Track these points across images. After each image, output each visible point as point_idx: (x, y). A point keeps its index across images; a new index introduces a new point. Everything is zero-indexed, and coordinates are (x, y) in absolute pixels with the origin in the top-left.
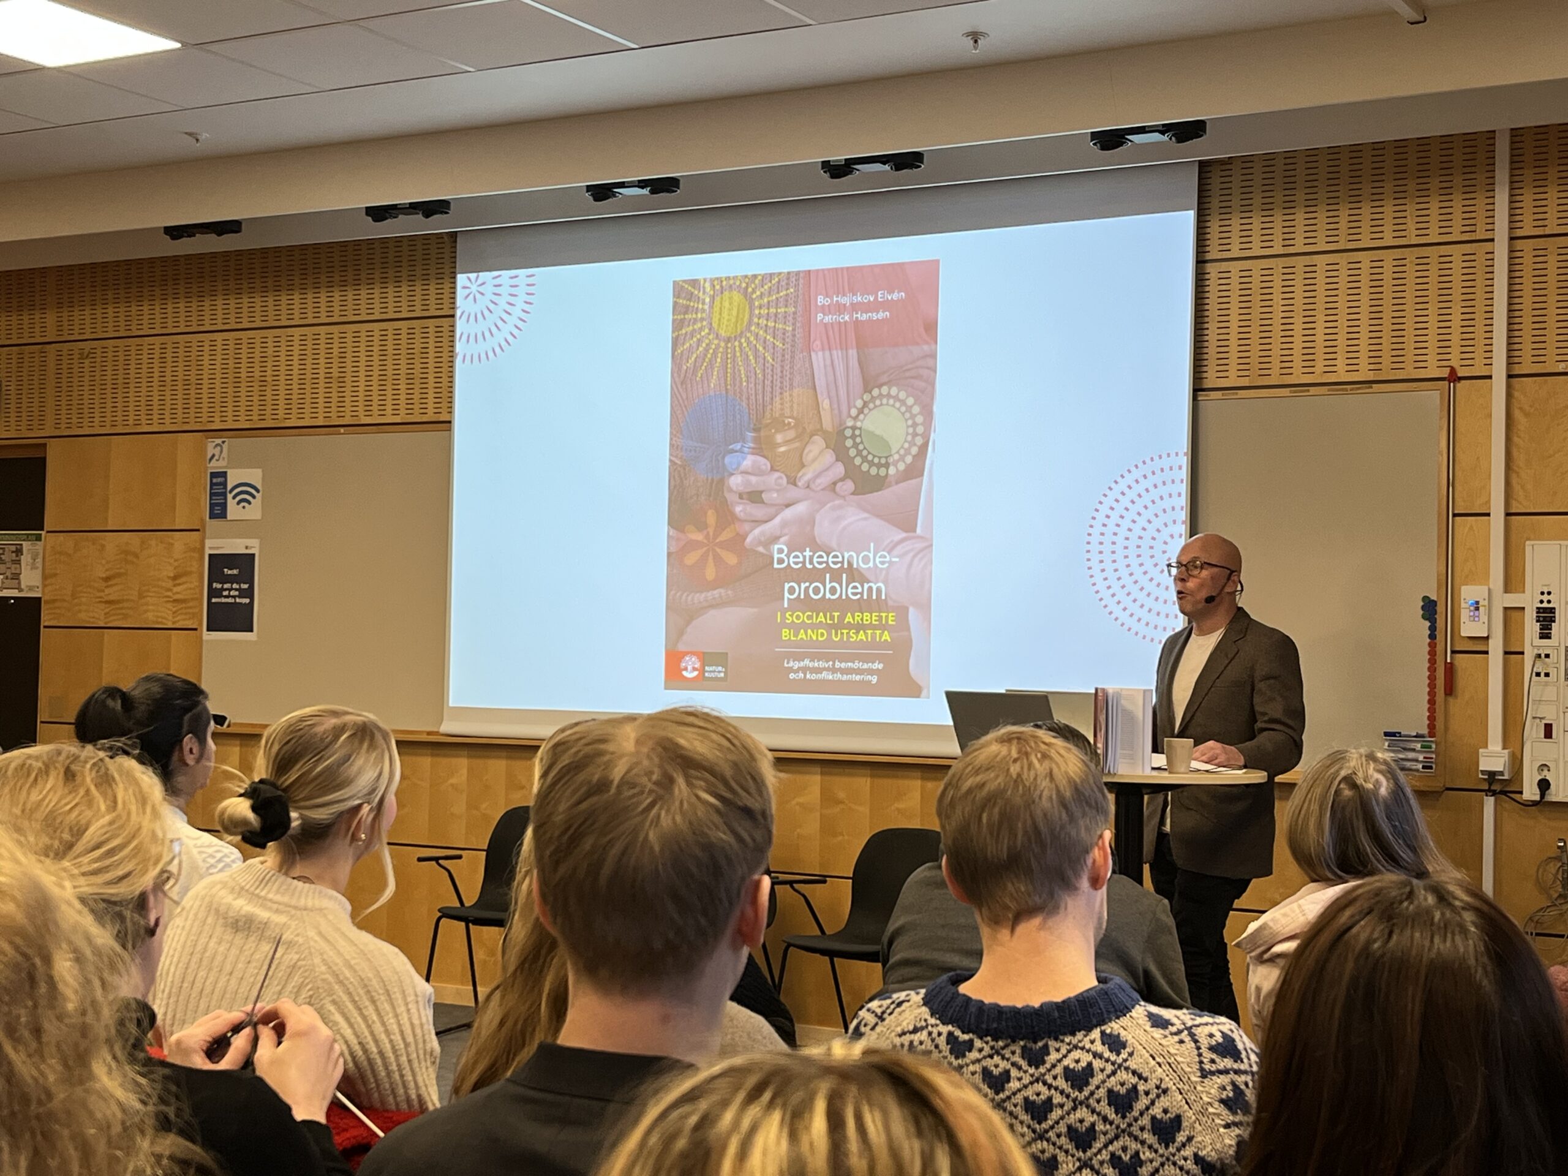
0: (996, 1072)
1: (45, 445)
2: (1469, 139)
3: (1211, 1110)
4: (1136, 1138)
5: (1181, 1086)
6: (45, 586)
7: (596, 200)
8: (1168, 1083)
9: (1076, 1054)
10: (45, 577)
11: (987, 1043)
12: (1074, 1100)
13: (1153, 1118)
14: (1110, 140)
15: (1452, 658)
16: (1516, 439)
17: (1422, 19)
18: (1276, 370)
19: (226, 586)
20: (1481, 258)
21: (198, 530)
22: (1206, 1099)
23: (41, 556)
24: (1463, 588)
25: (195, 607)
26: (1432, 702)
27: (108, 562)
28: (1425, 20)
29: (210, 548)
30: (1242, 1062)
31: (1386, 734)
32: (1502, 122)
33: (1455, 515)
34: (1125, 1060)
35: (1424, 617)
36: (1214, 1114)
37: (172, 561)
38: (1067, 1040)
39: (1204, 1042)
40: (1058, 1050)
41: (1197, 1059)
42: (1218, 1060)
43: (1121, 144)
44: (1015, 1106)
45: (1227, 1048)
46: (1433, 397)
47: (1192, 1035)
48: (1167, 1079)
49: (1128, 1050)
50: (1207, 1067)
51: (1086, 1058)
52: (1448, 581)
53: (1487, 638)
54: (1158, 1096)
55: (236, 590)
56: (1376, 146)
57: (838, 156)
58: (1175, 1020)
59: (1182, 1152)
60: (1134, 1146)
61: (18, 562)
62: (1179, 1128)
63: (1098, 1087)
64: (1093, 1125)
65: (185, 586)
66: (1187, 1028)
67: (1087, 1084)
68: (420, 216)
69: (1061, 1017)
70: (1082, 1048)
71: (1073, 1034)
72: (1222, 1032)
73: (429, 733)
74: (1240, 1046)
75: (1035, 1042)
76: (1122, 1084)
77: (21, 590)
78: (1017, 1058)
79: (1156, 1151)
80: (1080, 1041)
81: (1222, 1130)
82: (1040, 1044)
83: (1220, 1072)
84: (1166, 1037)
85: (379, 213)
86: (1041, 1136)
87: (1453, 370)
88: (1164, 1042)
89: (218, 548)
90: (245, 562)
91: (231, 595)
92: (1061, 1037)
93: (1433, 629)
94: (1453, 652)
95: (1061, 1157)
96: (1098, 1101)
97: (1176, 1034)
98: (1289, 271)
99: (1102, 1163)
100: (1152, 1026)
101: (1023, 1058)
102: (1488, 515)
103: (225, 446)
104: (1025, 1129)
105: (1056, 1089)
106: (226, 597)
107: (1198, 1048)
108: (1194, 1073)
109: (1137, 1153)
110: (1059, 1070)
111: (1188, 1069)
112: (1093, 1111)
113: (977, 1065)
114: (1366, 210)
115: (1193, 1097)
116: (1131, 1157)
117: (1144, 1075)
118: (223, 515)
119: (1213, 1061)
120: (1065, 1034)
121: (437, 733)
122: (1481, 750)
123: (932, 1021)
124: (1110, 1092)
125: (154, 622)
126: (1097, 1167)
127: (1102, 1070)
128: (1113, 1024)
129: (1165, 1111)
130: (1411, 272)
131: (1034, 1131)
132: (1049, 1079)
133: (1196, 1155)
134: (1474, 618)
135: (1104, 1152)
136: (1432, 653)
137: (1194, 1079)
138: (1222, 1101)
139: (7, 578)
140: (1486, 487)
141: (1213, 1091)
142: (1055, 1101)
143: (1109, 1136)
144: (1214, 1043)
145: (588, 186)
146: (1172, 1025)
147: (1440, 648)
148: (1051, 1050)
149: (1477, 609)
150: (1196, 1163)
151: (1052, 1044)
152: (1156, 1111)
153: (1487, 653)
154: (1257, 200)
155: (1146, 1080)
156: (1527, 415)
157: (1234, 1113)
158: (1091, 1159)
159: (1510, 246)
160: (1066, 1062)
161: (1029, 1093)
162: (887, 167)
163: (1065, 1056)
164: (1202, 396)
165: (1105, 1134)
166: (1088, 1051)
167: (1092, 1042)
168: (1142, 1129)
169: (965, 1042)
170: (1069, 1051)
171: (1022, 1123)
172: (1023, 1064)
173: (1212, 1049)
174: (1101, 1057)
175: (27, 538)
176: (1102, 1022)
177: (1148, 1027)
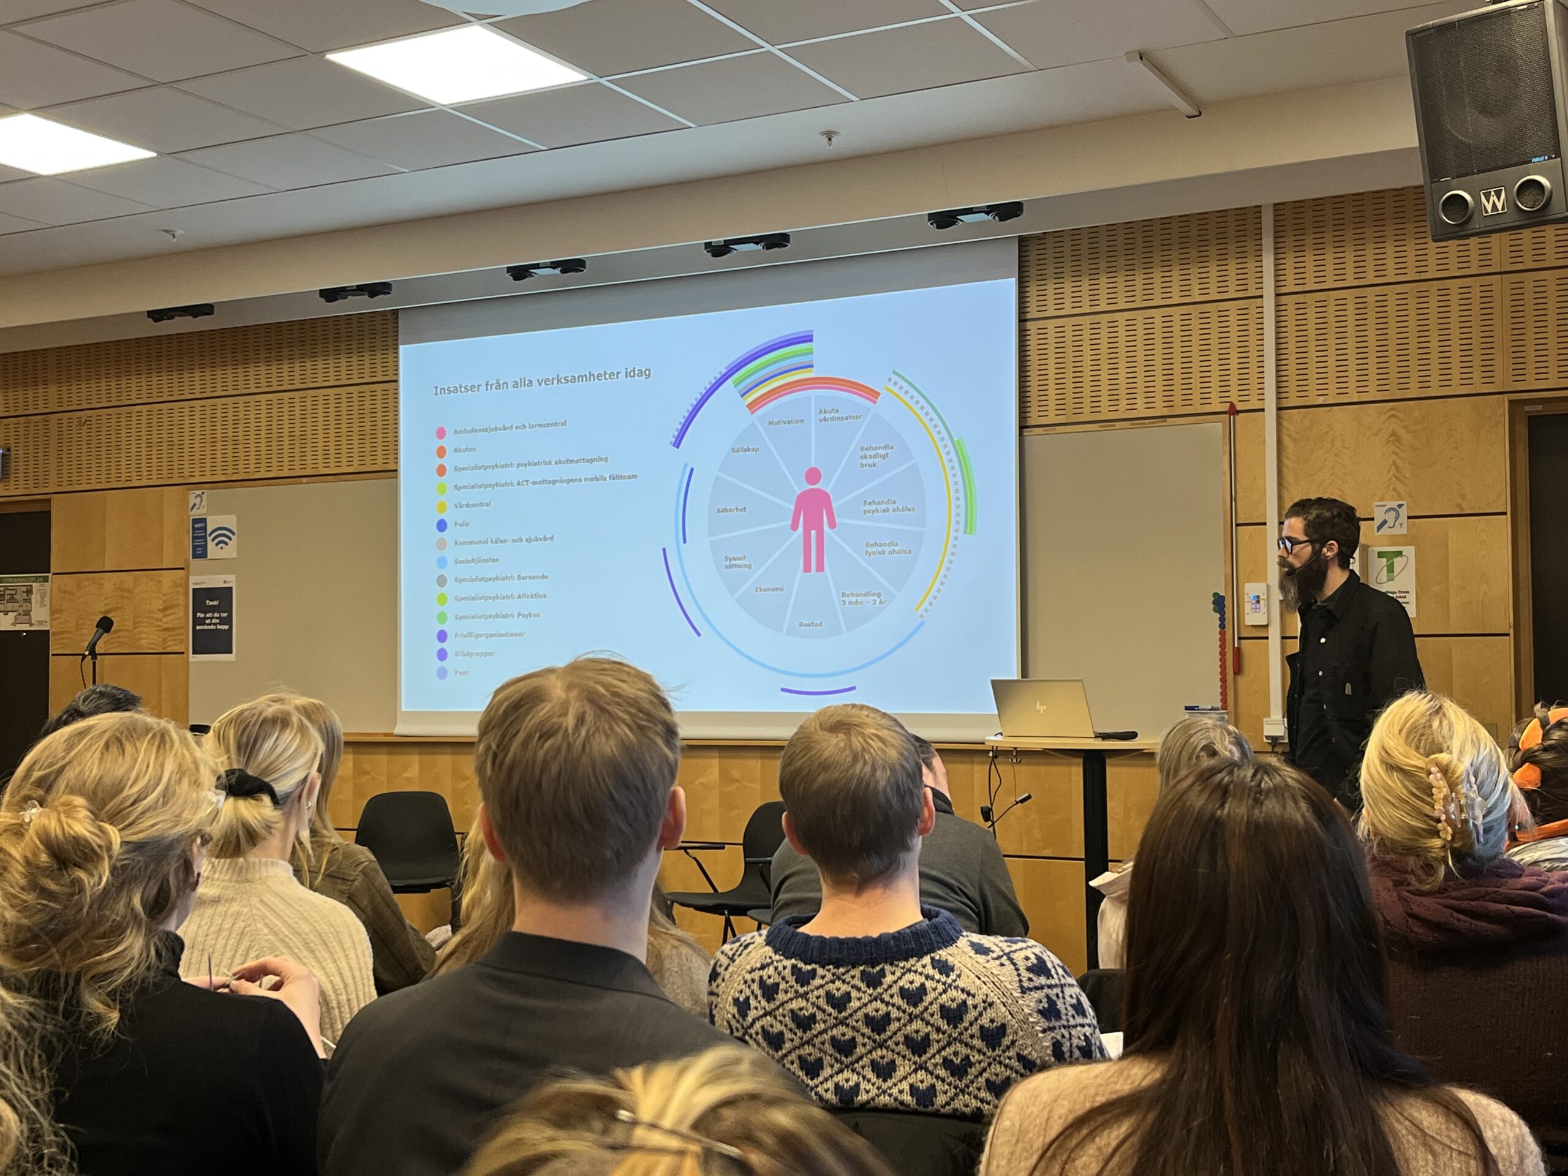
0: (837, 994)
1: (49, 500)
2: (1240, 211)
3: (1031, 1020)
4: (967, 1045)
5: (1004, 1000)
6: (52, 620)
7: (516, 279)
8: (993, 997)
9: (909, 977)
10: (53, 613)
11: (829, 971)
12: (910, 1015)
13: (982, 1027)
14: (944, 220)
15: (1238, 643)
16: (1285, 461)
17: (1197, 113)
18: (1087, 409)
19: (208, 615)
20: (1253, 311)
21: (183, 569)
22: (1027, 1010)
23: (48, 595)
24: (1246, 585)
25: (183, 634)
26: (1223, 680)
27: (106, 599)
28: (1200, 113)
29: (194, 584)
30: (1053, 978)
31: (1187, 708)
32: (1267, 197)
33: (1237, 525)
34: (954, 981)
35: (1214, 610)
36: (1033, 1022)
37: (161, 595)
38: (901, 964)
39: (1022, 965)
40: (893, 973)
41: (1017, 979)
42: (1035, 978)
43: (954, 224)
44: (857, 1021)
45: (1040, 968)
46: (1216, 428)
47: (1011, 960)
48: (992, 994)
49: (957, 972)
50: (1026, 984)
51: (919, 980)
52: (1234, 582)
53: (1266, 626)
54: (985, 1009)
55: (217, 618)
56: (1163, 221)
57: (718, 239)
58: (994, 948)
59: (1007, 1054)
60: (964, 1051)
61: (29, 601)
62: (1004, 1034)
63: (931, 1004)
64: (928, 1035)
65: (171, 617)
66: (1005, 954)
67: (922, 1000)
68: (366, 296)
69: (897, 946)
70: (916, 972)
71: (907, 960)
72: (1036, 955)
73: (386, 735)
74: (1050, 965)
75: (873, 967)
76: (953, 1000)
77: (31, 625)
78: (857, 982)
79: (984, 1054)
80: (912, 966)
81: (1041, 1035)
82: (878, 968)
83: (1037, 988)
84: (988, 961)
85: (330, 295)
86: (881, 1045)
87: (1232, 405)
88: (987, 965)
89: (200, 584)
90: (224, 595)
91: (212, 623)
92: (896, 963)
93: (1222, 619)
94: (1240, 638)
95: (899, 1061)
96: (932, 1015)
97: (997, 959)
98: (1095, 327)
99: (935, 1065)
100: (976, 953)
101: (863, 981)
102: (1265, 524)
103: (204, 496)
104: (866, 1040)
105: (893, 1005)
106: (208, 624)
107: (1017, 970)
108: (1015, 990)
109: (967, 1057)
110: (895, 990)
111: (1009, 987)
112: (928, 1023)
113: (821, 990)
114: (1157, 275)
115: (1015, 1010)
116: (962, 1060)
117: (972, 992)
118: (204, 555)
119: (1030, 980)
120: (900, 960)
121: (392, 735)
122: (1265, 719)
123: (777, 957)
124: (942, 1007)
125: (147, 648)
126: (931, 1068)
127: (934, 990)
128: (940, 952)
129: (992, 1021)
130: (1195, 324)
131: (874, 1041)
132: (887, 998)
133: (1018, 1055)
134: (1256, 610)
135: (937, 1056)
136: (1223, 640)
137: (1015, 994)
138: (1039, 1012)
139: (20, 614)
140: (1262, 501)
141: (1032, 1004)
142: (893, 1016)
143: (941, 1043)
144: (1030, 964)
145: (508, 268)
146: (993, 952)
147: (1229, 636)
148: (887, 973)
149: (1258, 602)
150: (1019, 1061)
151: (888, 968)
152: (984, 1021)
153: (1267, 638)
154: (1067, 268)
155: (974, 996)
156: (1294, 440)
157: (1049, 1020)
158: (926, 1062)
159: (1276, 301)
160: (901, 983)
161: (870, 1009)
162: (759, 247)
163: (900, 978)
164: (1026, 432)
165: (938, 1042)
166: (921, 974)
167: (924, 966)
168: (972, 1036)
169: (808, 971)
170: (903, 974)
171: (863, 1035)
172: (863, 986)
173: (1028, 969)
174: (932, 979)
175: (36, 580)
176: (932, 950)
177: (972, 953)
